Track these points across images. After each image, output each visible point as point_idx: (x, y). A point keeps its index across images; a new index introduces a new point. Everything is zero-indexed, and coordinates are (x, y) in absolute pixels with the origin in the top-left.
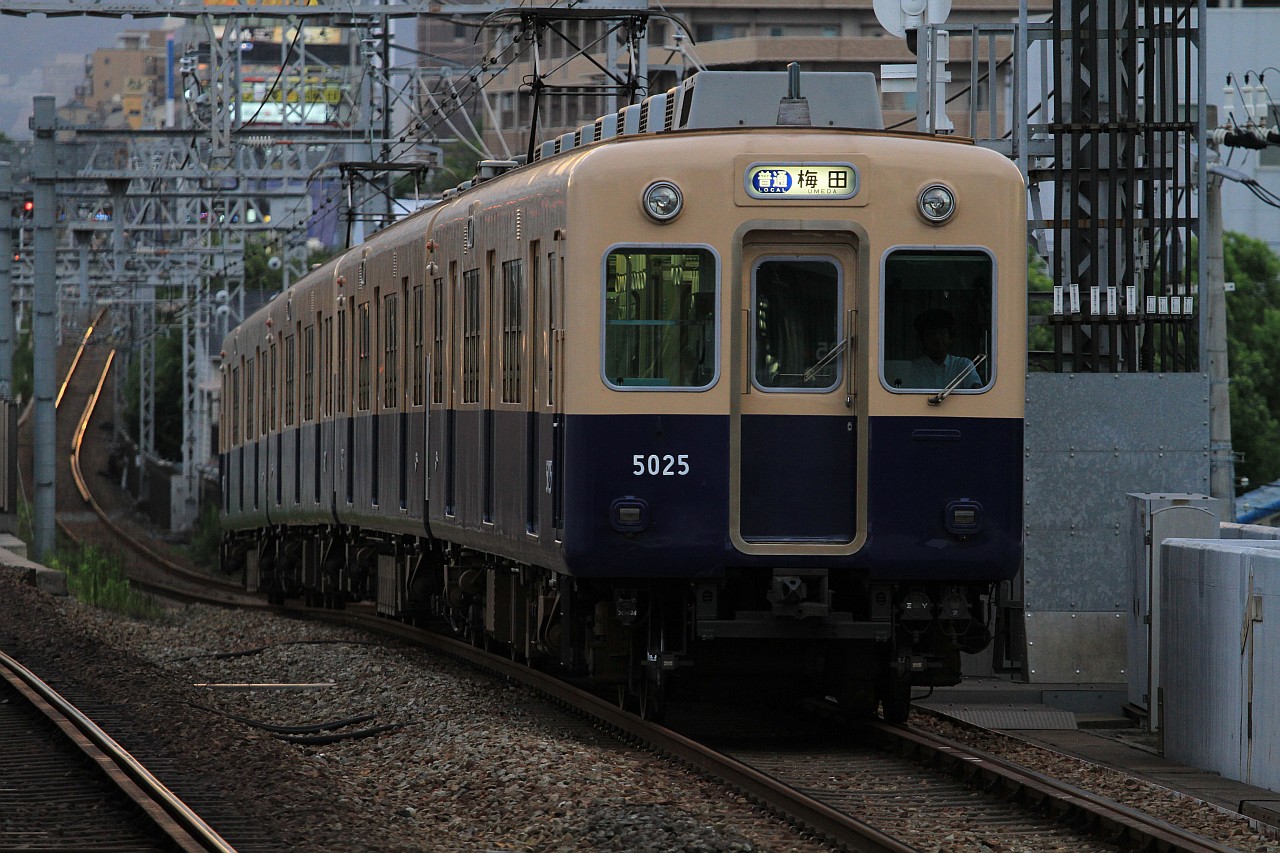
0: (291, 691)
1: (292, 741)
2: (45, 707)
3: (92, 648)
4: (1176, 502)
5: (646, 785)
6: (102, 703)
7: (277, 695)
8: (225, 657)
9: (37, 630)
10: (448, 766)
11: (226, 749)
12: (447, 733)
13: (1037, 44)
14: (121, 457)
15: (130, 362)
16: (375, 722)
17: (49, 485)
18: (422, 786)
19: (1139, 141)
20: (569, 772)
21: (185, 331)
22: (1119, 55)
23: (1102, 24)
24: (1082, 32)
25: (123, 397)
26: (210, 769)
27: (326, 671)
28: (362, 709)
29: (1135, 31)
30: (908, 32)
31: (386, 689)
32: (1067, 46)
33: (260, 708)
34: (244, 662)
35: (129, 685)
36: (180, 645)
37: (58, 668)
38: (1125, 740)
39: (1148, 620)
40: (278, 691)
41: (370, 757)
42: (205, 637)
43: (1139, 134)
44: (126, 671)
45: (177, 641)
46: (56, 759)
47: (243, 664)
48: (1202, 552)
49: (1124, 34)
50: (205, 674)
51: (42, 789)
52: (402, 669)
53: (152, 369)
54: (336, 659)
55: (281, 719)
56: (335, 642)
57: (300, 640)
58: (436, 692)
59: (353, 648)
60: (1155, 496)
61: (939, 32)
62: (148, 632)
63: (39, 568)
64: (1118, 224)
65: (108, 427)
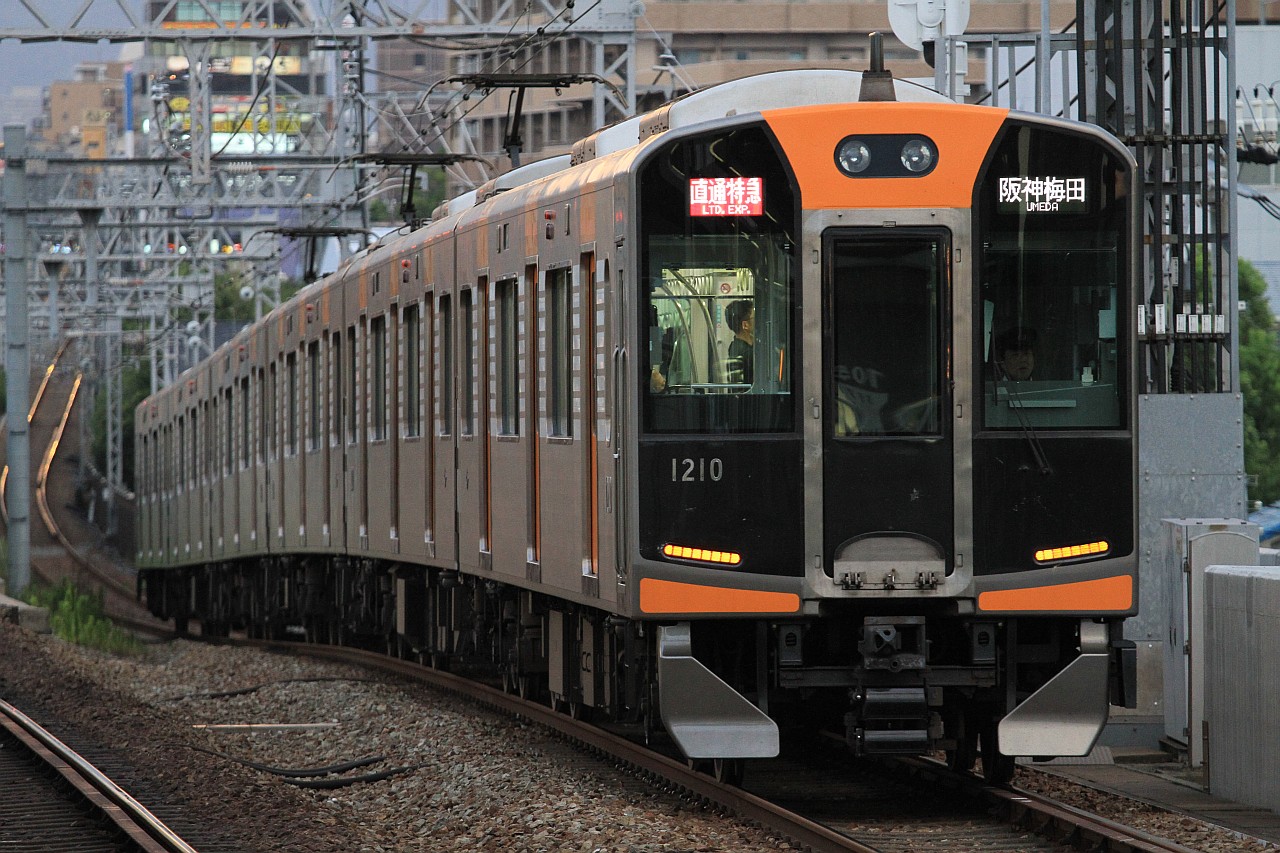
0: (293, 732)
1: (302, 786)
2: (44, 753)
3: (84, 689)
4: (1213, 528)
5: (681, 830)
6: (101, 747)
7: (279, 737)
8: (220, 696)
9: (25, 671)
10: (469, 811)
11: (237, 795)
12: (464, 776)
13: (1059, 54)
14: (89, 490)
15: (96, 393)
16: (386, 764)
17: (23, 520)
18: (444, 832)
19: (1167, 154)
20: (601, 817)
21: (154, 363)
22: (1145, 65)
23: (1127, 33)
24: (1107, 42)
25: (89, 430)
26: (221, 817)
27: (328, 711)
28: (370, 750)
29: (1162, 40)
30: (924, 44)
31: (393, 729)
32: (1091, 56)
33: (262, 749)
34: (240, 701)
35: (127, 727)
36: (169, 684)
37: (51, 710)
38: (1165, 775)
39: (1188, 650)
40: (280, 732)
41: (385, 802)
42: (193, 675)
43: (1166, 147)
44: (123, 713)
45: (165, 679)
46: (59, 808)
47: (240, 704)
48: (1250, 580)
49: (1150, 44)
50: (202, 714)
51: (48, 840)
52: (408, 708)
53: (119, 401)
54: (337, 697)
55: (286, 761)
56: (333, 680)
57: (295, 677)
58: (447, 732)
59: (353, 685)
60: (1191, 522)
61: (958, 43)
62: (135, 670)
63: (21, 606)
64: (1146, 240)
65: (74, 460)
